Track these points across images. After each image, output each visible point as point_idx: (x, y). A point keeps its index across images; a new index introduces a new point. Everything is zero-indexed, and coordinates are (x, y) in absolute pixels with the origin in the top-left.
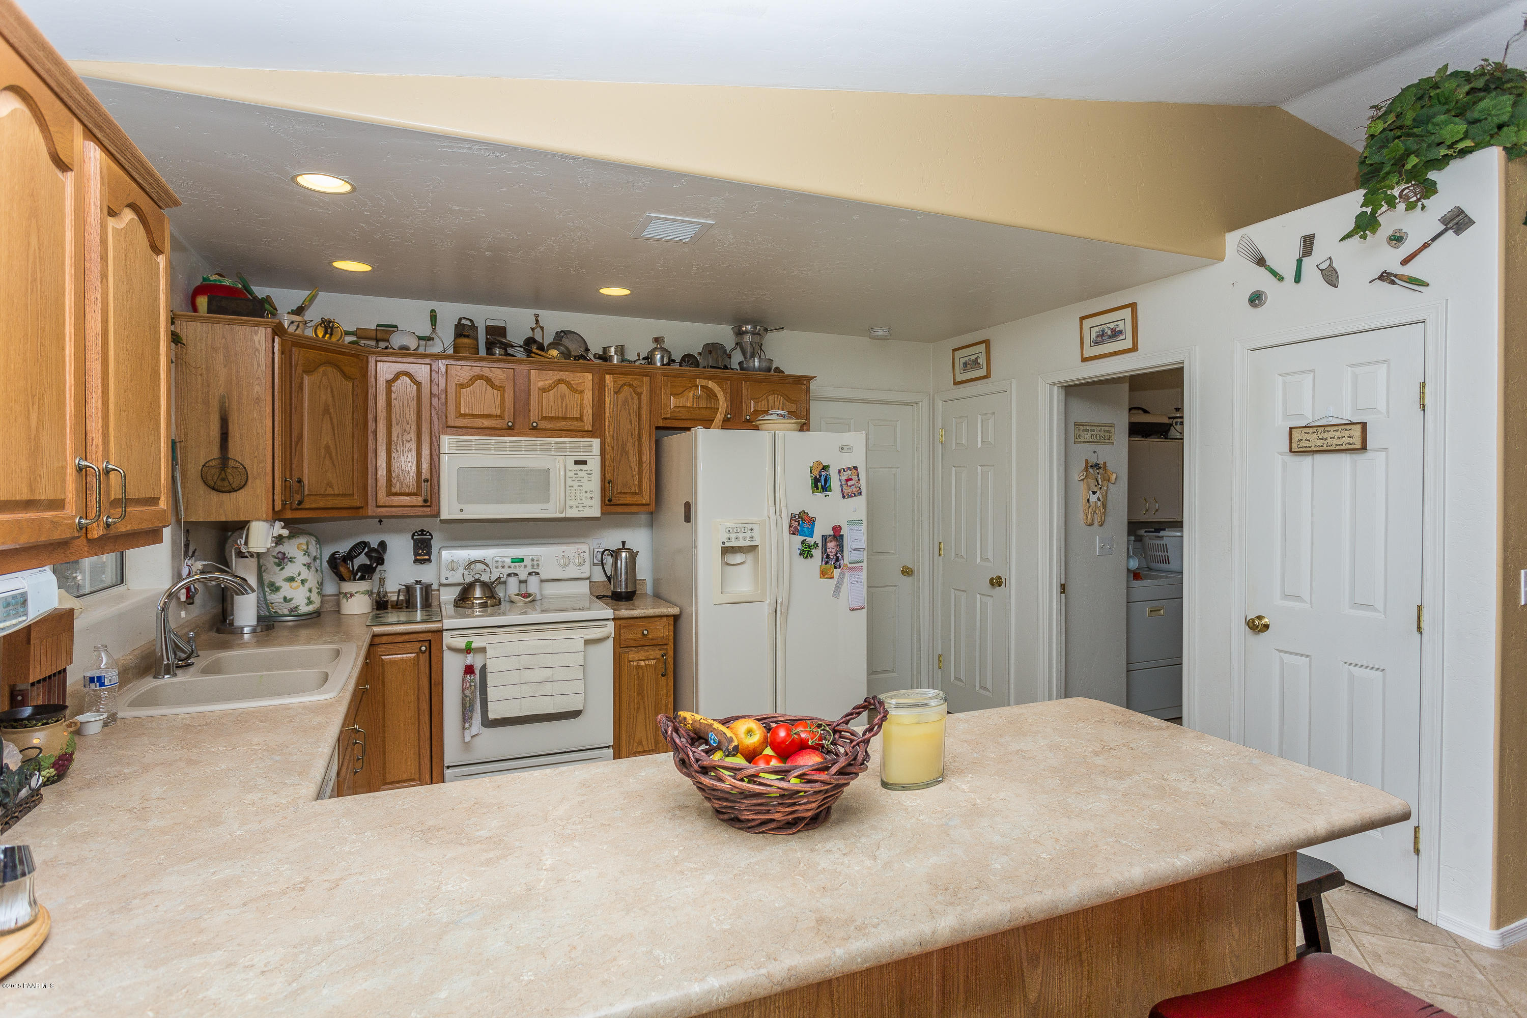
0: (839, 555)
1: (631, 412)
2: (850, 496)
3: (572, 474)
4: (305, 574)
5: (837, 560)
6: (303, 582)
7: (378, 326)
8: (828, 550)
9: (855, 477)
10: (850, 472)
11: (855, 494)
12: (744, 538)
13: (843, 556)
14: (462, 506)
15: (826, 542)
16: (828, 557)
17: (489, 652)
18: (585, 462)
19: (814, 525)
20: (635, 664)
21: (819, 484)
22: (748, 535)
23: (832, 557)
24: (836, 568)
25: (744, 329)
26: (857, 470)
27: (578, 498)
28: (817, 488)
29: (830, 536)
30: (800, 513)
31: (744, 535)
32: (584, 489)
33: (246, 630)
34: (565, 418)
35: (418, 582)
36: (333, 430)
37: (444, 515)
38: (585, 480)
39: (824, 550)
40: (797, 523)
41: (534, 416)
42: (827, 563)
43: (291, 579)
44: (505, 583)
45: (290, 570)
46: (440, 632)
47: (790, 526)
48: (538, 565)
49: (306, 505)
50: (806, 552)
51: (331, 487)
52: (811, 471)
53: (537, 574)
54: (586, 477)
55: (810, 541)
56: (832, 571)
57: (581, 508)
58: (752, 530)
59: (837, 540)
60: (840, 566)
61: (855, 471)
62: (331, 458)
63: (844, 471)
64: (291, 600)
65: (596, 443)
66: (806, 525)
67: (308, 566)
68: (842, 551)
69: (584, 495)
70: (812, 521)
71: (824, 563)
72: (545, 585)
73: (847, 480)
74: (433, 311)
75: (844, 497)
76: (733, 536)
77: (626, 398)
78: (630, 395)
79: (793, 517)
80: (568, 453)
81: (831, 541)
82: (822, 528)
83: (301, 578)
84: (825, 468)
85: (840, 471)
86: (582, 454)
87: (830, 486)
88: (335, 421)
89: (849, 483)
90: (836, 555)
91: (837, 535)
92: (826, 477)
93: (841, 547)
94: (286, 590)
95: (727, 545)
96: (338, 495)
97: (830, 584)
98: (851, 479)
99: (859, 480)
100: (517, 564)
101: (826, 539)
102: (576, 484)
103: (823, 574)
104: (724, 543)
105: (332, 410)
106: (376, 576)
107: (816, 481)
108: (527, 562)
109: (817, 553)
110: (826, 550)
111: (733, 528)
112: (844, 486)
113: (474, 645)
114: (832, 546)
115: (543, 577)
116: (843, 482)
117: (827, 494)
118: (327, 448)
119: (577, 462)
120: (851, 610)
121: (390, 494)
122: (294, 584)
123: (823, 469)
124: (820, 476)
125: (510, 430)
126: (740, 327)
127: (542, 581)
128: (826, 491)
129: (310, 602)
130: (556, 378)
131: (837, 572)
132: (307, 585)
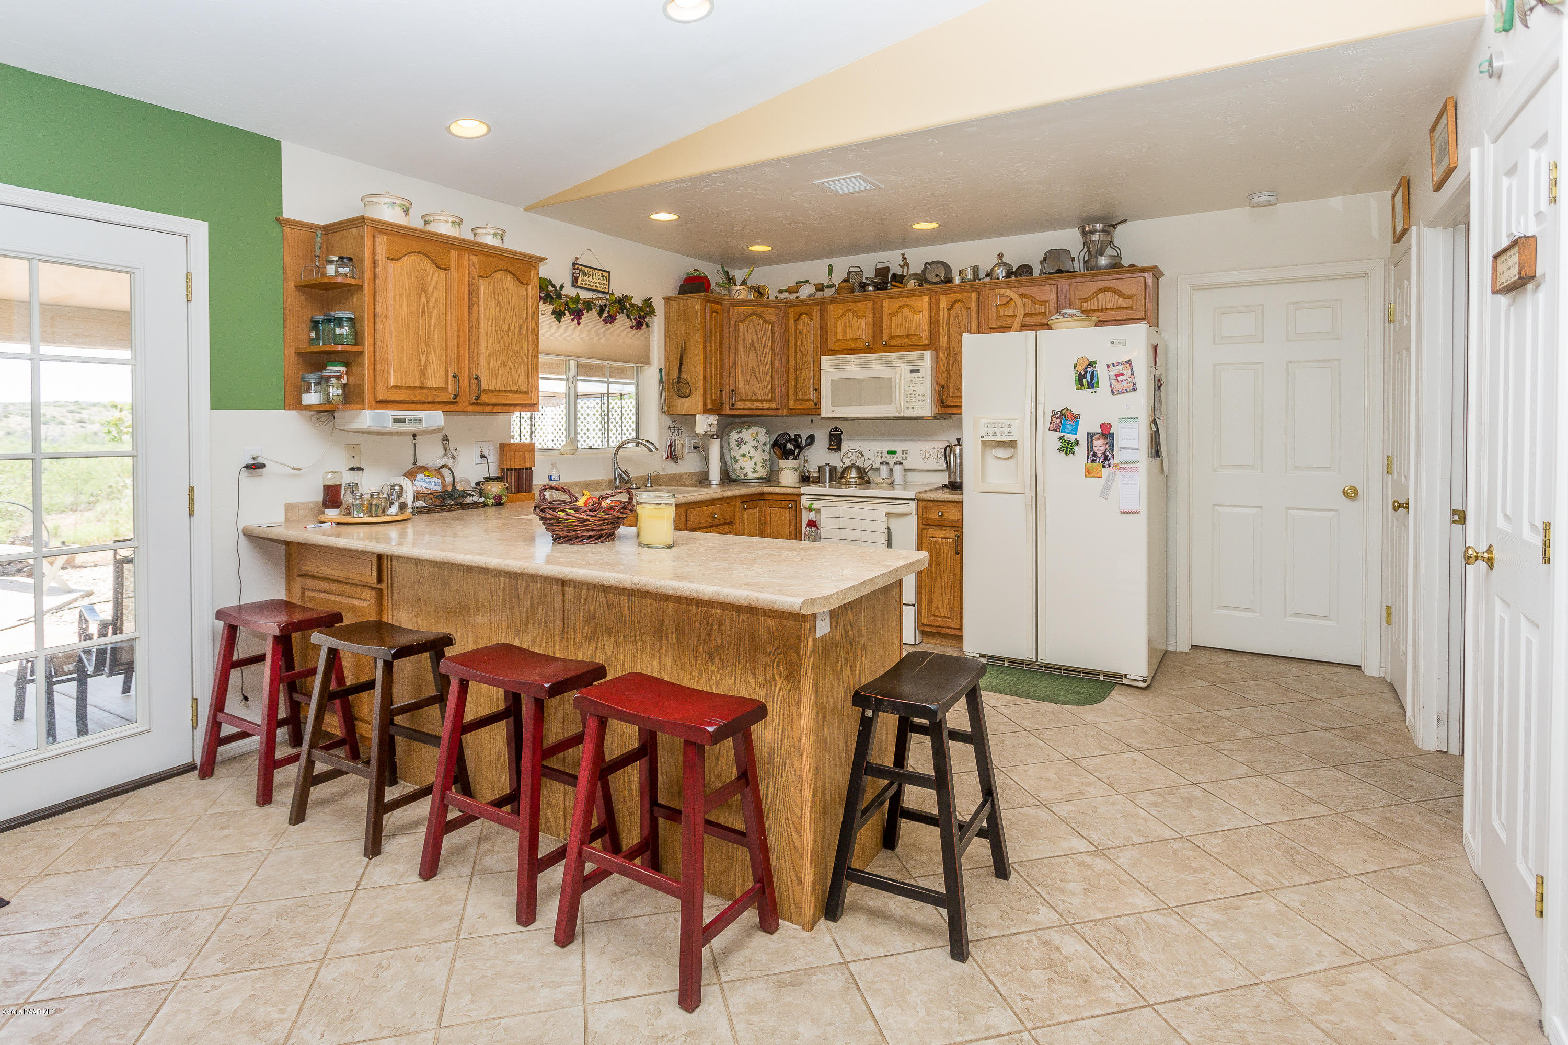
0: (1108, 453)
1: (961, 325)
2: (1120, 393)
3: (908, 380)
4: (753, 452)
5: (1106, 458)
6: (751, 457)
7: (797, 283)
8: (1095, 448)
9: (1127, 373)
10: (1120, 367)
11: (1126, 390)
12: (1002, 433)
13: (1113, 455)
14: (834, 408)
15: (1092, 440)
16: (1095, 455)
17: (823, 513)
18: (918, 371)
19: (1077, 422)
20: (934, 539)
21: (1085, 381)
22: (1006, 430)
23: (1099, 456)
24: (1104, 467)
25: (1087, 229)
26: (1131, 364)
27: (913, 400)
28: (1082, 385)
29: (1097, 433)
30: (1062, 410)
31: (1001, 430)
32: (917, 393)
33: (714, 483)
34: (908, 336)
35: (828, 465)
36: (757, 356)
37: (823, 415)
38: (918, 386)
39: (1090, 447)
40: (1059, 420)
41: (886, 337)
42: (1093, 461)
43: (744, 455)
44: (878, 469)
45: (745, 449)
46: (800, 495)
47: (1051, 423)
48: (906, 457)
49: (736, 407)
50: (1067, 448)
51: (756, 395)
52: (1075, 368)
53: (901, 463)
54: (919, 383)
55: (1072, 438)
56: (1099, 469)
57: (915, 409)
58: (1009, 425)
59: (1106, 438)
60: (1109, 466)
61: (1128, 365)
62: (755, 376)
63: (1114, 366)
64: (744, 468)
65: (928, 355)
66: (1068, 422)
67: (756, 448)
68: (1113, 450)
69: (918, 398)
70: (1076, 418)
71: (1089, 461)
72: (909, 474)
73: (1117, 376)
74: (831, 266)
75: (1113, 394)
76: (991, 431)
77: (957, 313)
78: (961, 310)
79: (1054, 414)
80: (905, 364)
81: (1099, 439)
82: (1088, 424)
83: (749, 455)
84: (1091, 364)
85: (1108, 367)
86: (916, 364)
87: (1098, 382)
88: (758, 351)
89: (1120, 378)
90: (1104, 453)
91: (1107, 433)
92: (1093, 373)
93: (1112, 446)
94: (742, 462)
95: (985, 439)
96: (761, 401)
97: (1096, 483)
98: (1122, 374)
99: (1133, 374)
100: (892, 455)
101: (1092, 437)
102: (911, 389)
103: (1088, 472)
104: (982, 437)
105: (756, 344)
106: (802, 458)
107: (1081, 378)
108: (899, 454)
109: (1081, 451)
110: (1092, 447)
111: (991, 424)
112: (1114, 383)
113: (813, 507)
114: (1099, 446)
115: (907, 467)
116: (1113, 377)
117: (1093, 390)
118: (753, 370)
119: (912, 371)
120: (1122, 513)
121: (797, 400)
122: (746, 459)
123: (1089, 365)
124: (1086, 372)
125: (868, 349)
126: (1084, 229)
127: (906, 470)
128: (1093, 387)
129: (755, 471)
130: (900, 304)
131: (1106, 472)
132: (753, 460)
